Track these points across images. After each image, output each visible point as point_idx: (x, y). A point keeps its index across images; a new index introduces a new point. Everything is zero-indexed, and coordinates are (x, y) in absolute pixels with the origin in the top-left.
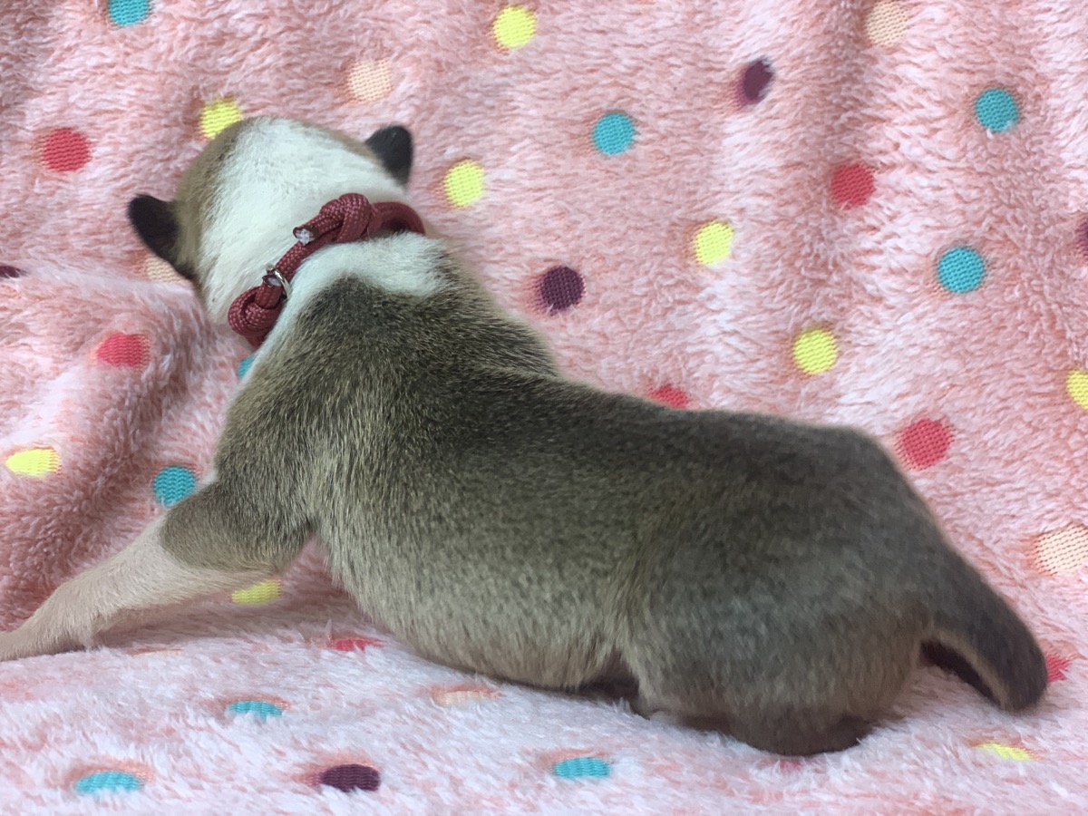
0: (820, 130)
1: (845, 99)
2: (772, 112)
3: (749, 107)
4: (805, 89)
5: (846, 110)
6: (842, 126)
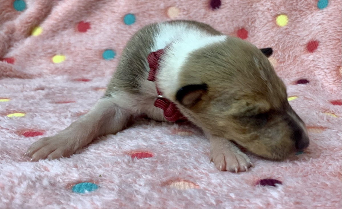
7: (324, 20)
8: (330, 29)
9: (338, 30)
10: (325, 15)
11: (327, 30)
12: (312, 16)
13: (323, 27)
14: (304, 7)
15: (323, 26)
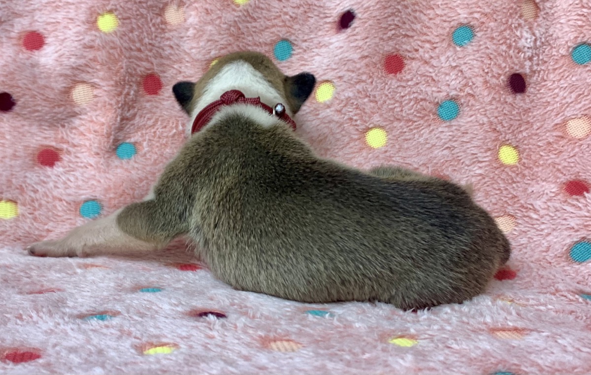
0: (377, 40)
1: (390, 25)
2: (355, 32)
3: (343, 30)
4: (370, 22)
5: (391, 30)
6: (389, 37)
7: (456, 141)
8: (465, 157)
9: (481, 160)
10: (456, 132)
11: (460, 160)
12: (431, 132)
13: (453, 154)
14: (415, 113)
15: (453, 152)
